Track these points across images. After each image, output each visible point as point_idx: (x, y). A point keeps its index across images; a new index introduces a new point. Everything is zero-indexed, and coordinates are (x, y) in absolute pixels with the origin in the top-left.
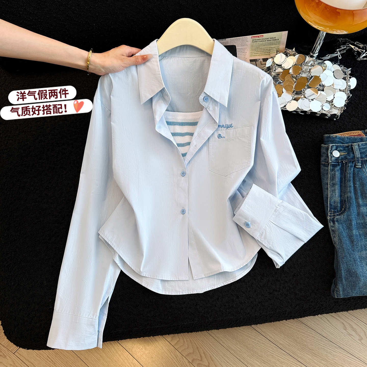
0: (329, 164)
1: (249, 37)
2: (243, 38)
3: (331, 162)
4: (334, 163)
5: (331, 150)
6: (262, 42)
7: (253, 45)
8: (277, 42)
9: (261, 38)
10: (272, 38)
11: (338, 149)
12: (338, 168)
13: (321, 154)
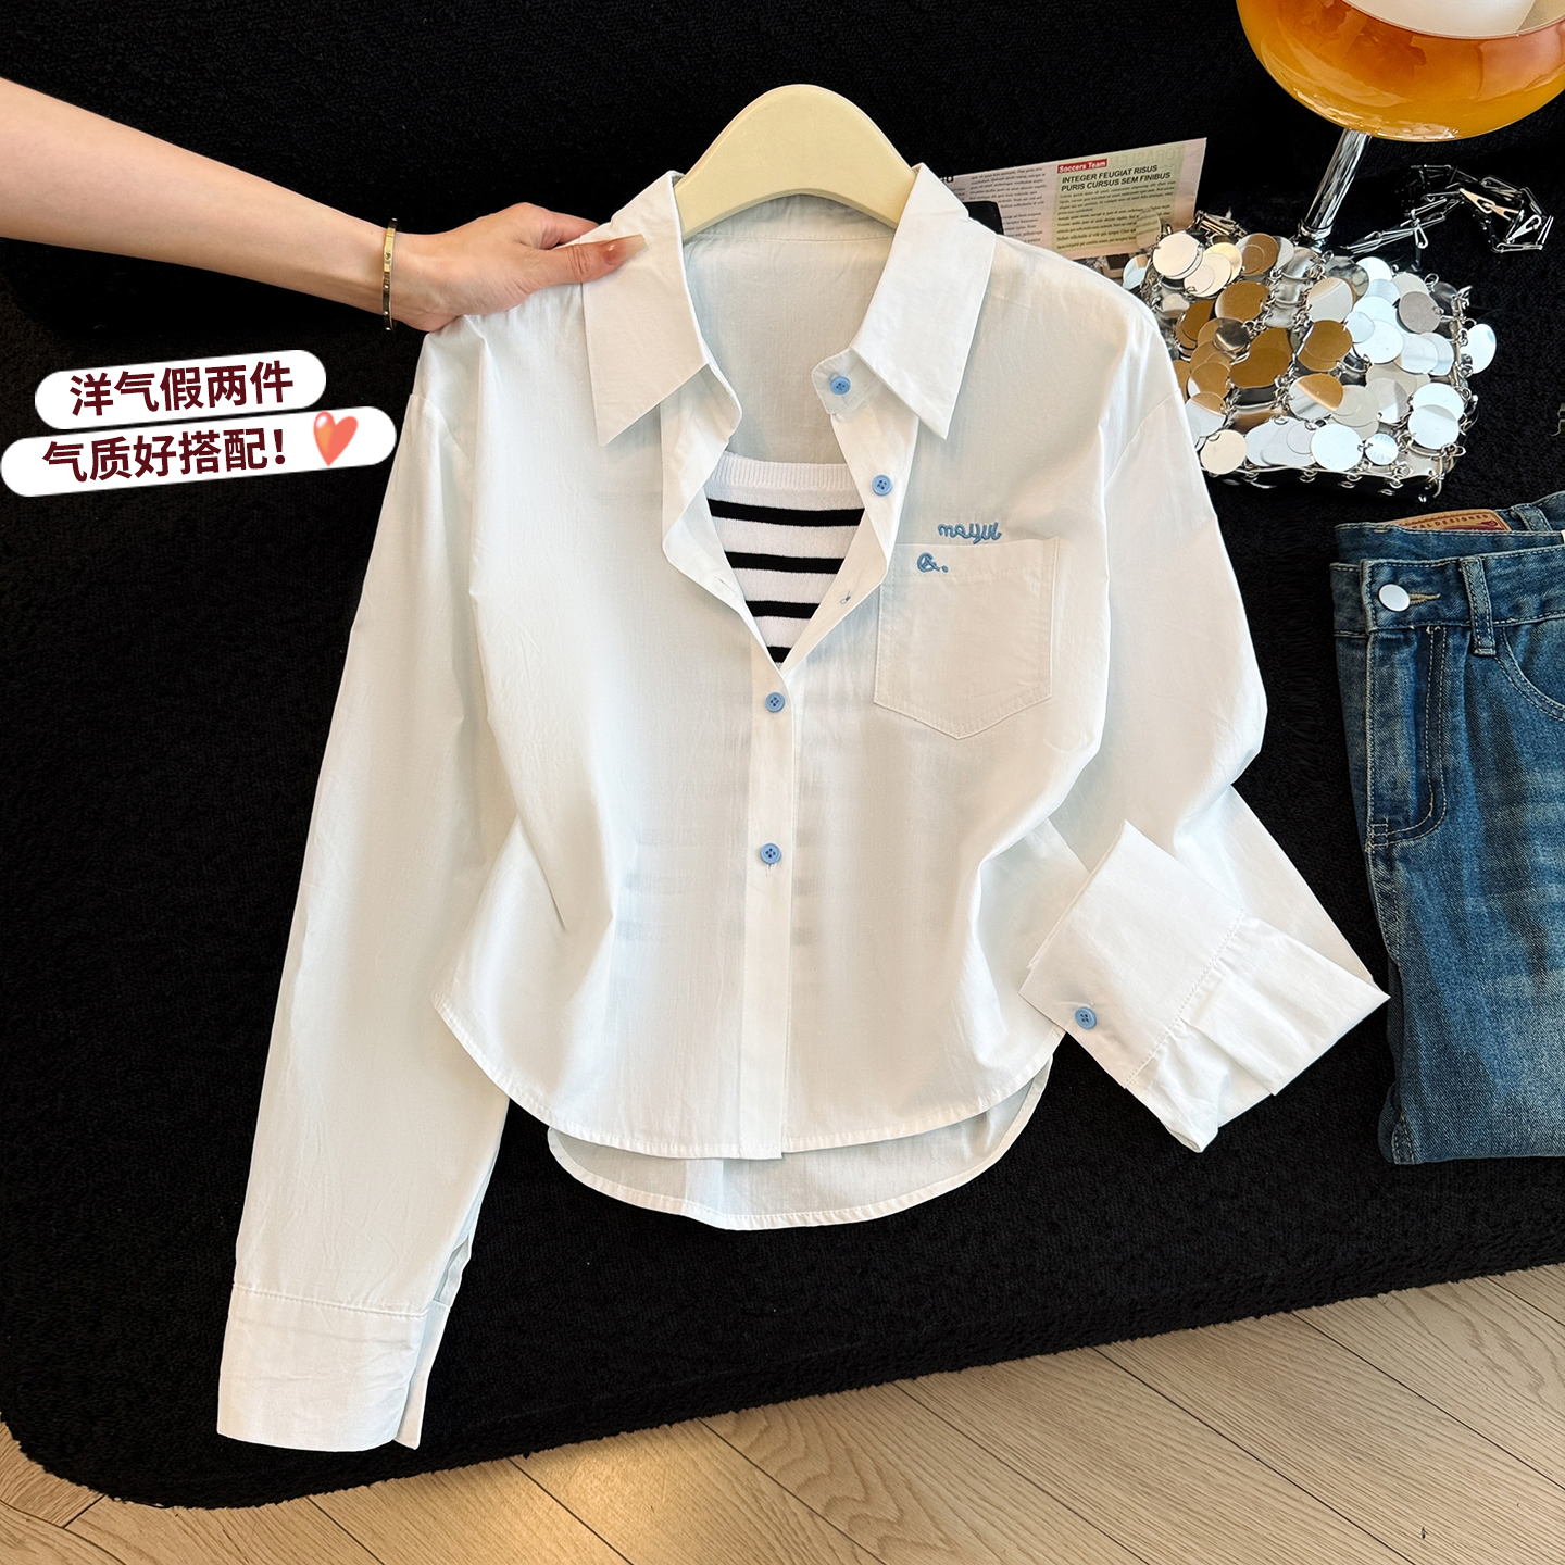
0: (1367, 640)
1: (1049, 168)
2: (1024, 174)
3: (1375, 628)
4: (1389, 636)
5: (1371, 583)
6: (1101, 188)
7: (1065, 199)
8: (1160, 187)
9: (1098, 171)
10: (1145, 169)
11: (1403, 579)
12: (1406, 653)
13: (1334, 599)
